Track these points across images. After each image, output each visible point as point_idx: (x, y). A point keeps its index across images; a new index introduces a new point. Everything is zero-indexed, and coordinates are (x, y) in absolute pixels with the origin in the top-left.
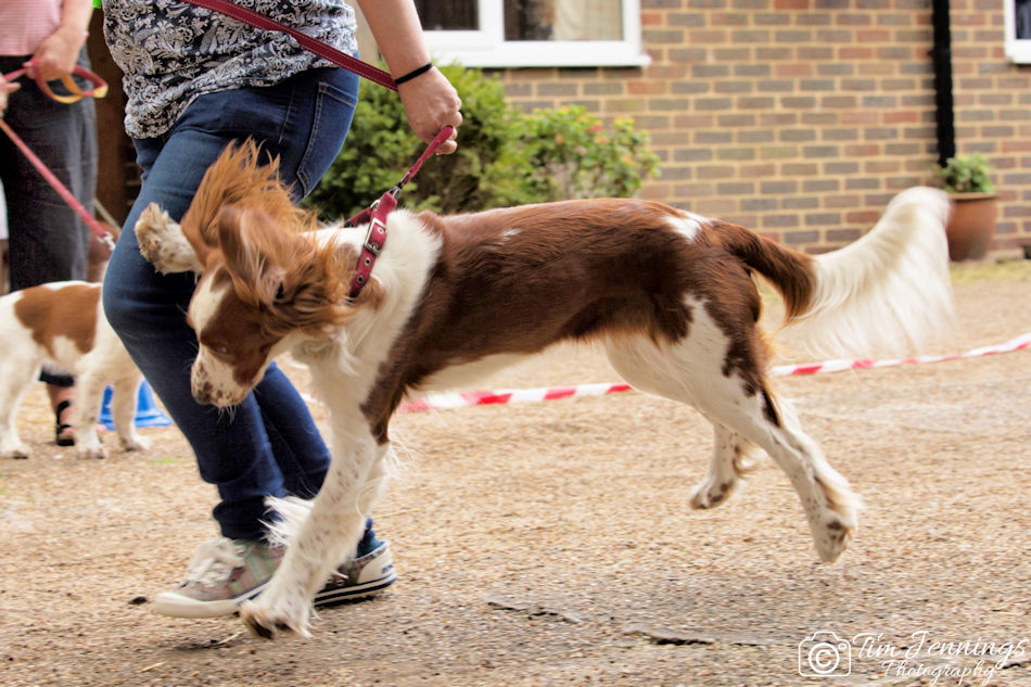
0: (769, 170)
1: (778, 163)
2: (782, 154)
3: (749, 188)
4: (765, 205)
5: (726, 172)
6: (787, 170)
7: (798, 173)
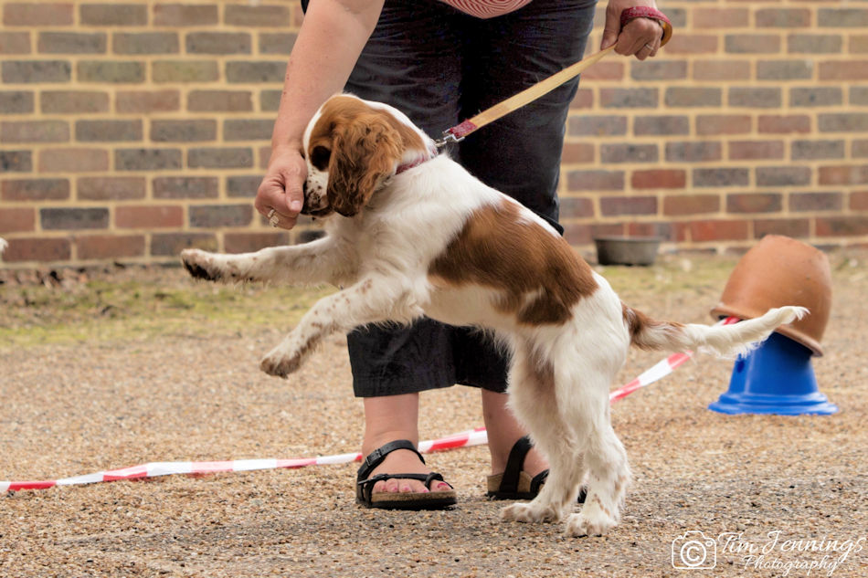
0: (169, 102)
1: (184, 90)
2: (192, 74)
3: (133, 131)
4: (159, 159)
5: (95, 102)
6: (196, 101)
7: (217, 109)
